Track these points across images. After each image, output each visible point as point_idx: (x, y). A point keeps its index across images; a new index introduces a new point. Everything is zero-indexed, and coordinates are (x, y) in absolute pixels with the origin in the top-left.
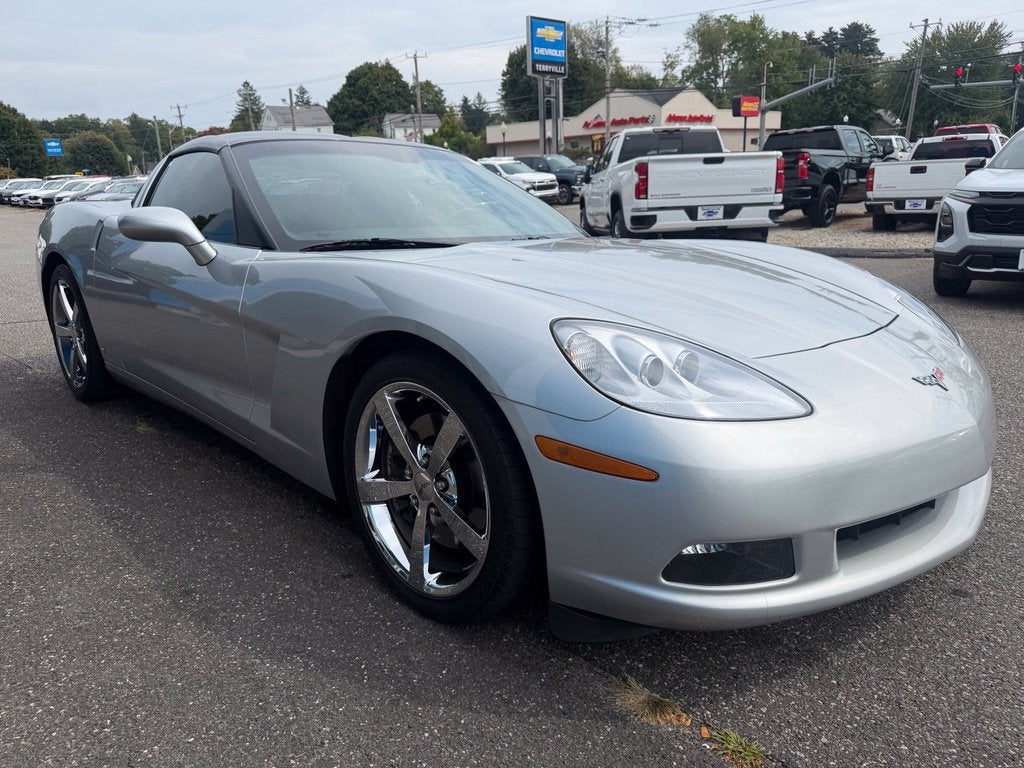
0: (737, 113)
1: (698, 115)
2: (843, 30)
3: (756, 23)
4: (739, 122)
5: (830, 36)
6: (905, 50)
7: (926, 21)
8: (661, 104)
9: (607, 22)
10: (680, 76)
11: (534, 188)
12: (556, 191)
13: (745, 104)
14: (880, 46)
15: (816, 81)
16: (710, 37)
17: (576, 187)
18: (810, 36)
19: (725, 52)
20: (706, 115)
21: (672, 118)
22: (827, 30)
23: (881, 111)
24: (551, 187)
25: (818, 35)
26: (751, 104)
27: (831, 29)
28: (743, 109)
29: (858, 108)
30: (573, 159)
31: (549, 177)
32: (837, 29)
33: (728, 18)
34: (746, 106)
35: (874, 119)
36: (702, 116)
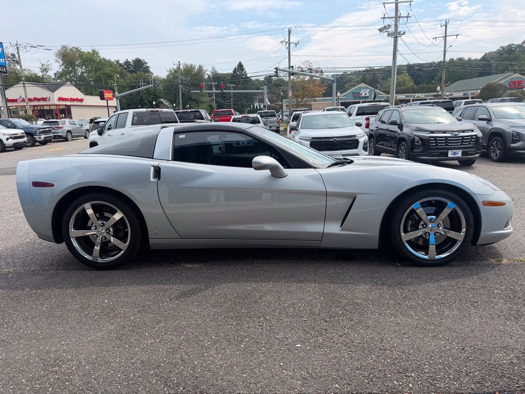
0: (102, 98)
1: (75, 98)
2: (133, 61)
3: (95, 53)
4: (104, 103)
5: (127, 63)
6: (167, 73)
7: (179, 62)
8: (53, 91)
9: (17, 45)
10: (53, 76)
11: (11, 138)
12: (25, 139)
13: (106, 94)
14: (151, 70)
15: (144, 86)
16: (69, 57)
17: (36, 137)
18: (117, 62)
19: (78, 66)
20: (79, 98)
21: (60, 99)
22: (125, 60)
23: (162, 100)
24: (23, 137)
25: (122, 62)
26: (109, 94)
27: (127, 60)
28: (105, 96)
29: (152, 98)
30: (27, 120)
31: (20, 132)
32: (130, 60)
33: (77, 49)
34: (107, 95)
35: (159, 103)
36: (77, 99)
